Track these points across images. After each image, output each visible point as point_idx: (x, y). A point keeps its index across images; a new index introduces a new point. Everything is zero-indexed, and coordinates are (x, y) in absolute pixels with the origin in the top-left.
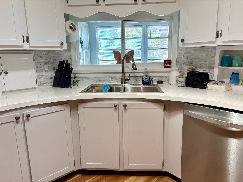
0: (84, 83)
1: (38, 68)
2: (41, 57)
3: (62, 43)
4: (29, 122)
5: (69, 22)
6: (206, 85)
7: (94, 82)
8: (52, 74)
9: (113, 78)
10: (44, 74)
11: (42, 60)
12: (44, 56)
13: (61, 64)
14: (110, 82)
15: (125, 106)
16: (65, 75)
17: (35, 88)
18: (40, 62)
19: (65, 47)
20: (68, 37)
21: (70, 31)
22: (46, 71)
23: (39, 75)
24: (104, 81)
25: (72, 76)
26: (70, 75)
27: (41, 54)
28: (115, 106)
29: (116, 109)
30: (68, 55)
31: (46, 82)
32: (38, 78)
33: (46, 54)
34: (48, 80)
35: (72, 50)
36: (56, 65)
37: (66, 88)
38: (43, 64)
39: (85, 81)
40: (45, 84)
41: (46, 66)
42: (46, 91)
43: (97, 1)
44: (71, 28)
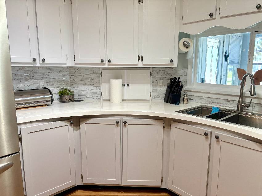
0: (196, 102)
1: (153, 83)
2: (158, 73)
3: (171, 61)
4: (126, 128)
5: (183, 40)
7: (207, 103)
9: (230, 102)
11: (159, 76)
12: (161, 72)
13: (173, 80)
14: (225, 106)
15: (217, 137)
16: (174, 92)
17: (149, 100)
18: (157, 78)
19: (175, 64)
21: (184, 50)
22: (161, 86)
23: (154, 90)
24: (219, 103)
27: (158, 70)
30: (184, 72)
31: (160, 97)
32: (152, 92)
33: (162, 71)
34: (161, 94)
35: (189, 67)
37: (173, 105)
38: (158, 79)
39: (198, 100)
40: (159, 98)
41: (161, 81)
42: (158, 104)
43: (211, 15)
44: (186, 46)
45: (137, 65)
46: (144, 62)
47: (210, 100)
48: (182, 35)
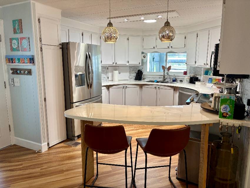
1: (130, 72)
3: (140, 63)
5: (143, 55)
6: (195, 82)
8: (135, 75)
10: (132, 74)
11: (132, 69)
13: (139, 71)
15: (159, 88)
16: (140, 75)
17: (128, 80)
19: (141, 64)
20: (142, 60)
21: (143, 58)
22: (133, 73)
25: (143, 76)
26: (142, 76)
28: (155, 87)
29: (156, 89)
32: (130, 76)
34: (133, 77)
35: (144, 65)
36: (137, 71)
41: (133, 71)
42: (132, 81)
43: (154, 47)
44: (144, 57)
45: (126, 64)
46: (129, 63)
47: (153, 78)
48: (143, 53)
